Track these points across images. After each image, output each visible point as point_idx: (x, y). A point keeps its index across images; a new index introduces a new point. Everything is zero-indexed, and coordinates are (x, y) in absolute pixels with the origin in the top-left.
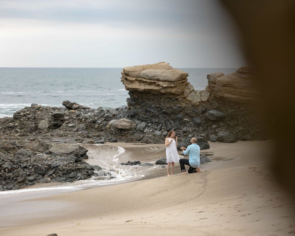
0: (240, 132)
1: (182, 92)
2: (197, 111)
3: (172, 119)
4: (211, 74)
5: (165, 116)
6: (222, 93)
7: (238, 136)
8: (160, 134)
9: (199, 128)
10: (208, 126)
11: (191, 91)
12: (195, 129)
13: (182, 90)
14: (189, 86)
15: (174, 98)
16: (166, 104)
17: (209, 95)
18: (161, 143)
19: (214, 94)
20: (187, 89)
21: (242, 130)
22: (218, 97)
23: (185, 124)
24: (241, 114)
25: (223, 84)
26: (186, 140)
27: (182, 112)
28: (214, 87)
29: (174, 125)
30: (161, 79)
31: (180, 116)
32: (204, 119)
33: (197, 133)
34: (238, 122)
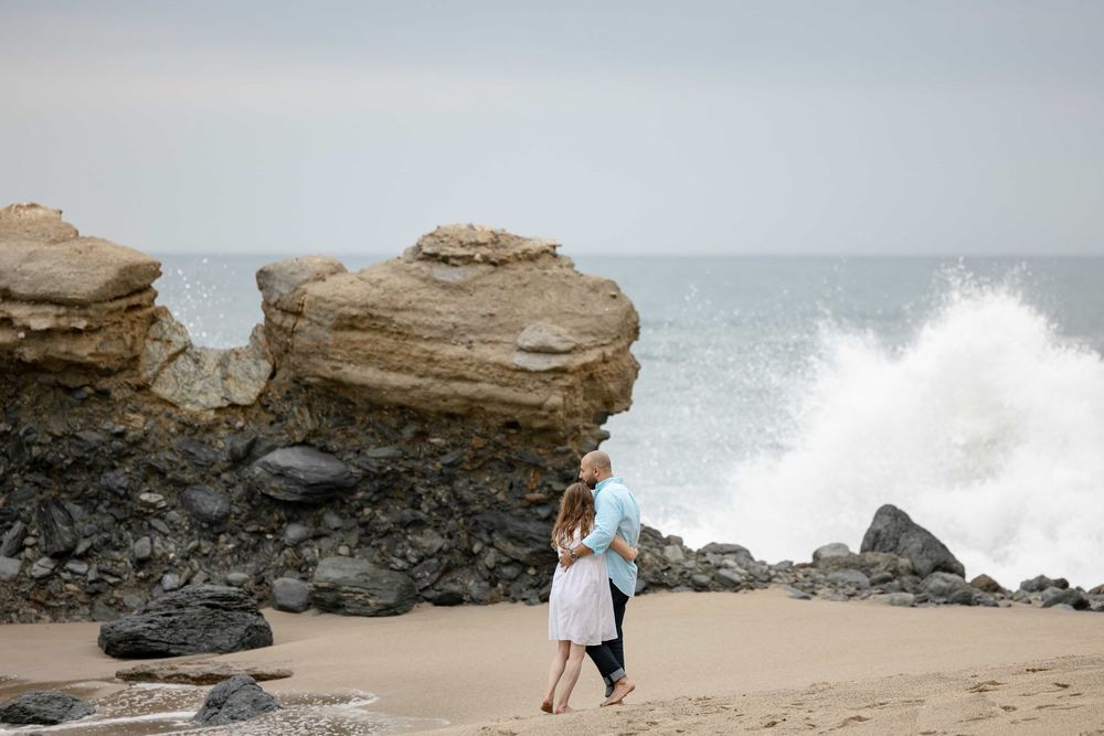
0: (426, 562)
1: (128, 355)
2: (204, 454)
3: (75, 495)
4: (275, 265)
5: (41, 479)
6: (334, 364)
7: (416, 580)
8: (16, 571)
9: (215, 540)
10: (262, 534)
11: (172, 350)
12: (197, 549)
13: (131, 349)
14: (166, 326)
15: (90, 385)
16: (45, 416)
17: (268, 375)
18: (22, 618)
19: (294, 367)
20: (155, 339)
21: (435, 550)
22: (312, 380)
23: (146, 523)
24: (430, 467)
25: (341, 317)
26: (147, 602)
27: (131, 461)
28: (293, 333)
29: (86, 529)
30: (20, 289)
31: (118, 478)
32: (240, 496)
33: (208, 565)
34: (419, 508)
